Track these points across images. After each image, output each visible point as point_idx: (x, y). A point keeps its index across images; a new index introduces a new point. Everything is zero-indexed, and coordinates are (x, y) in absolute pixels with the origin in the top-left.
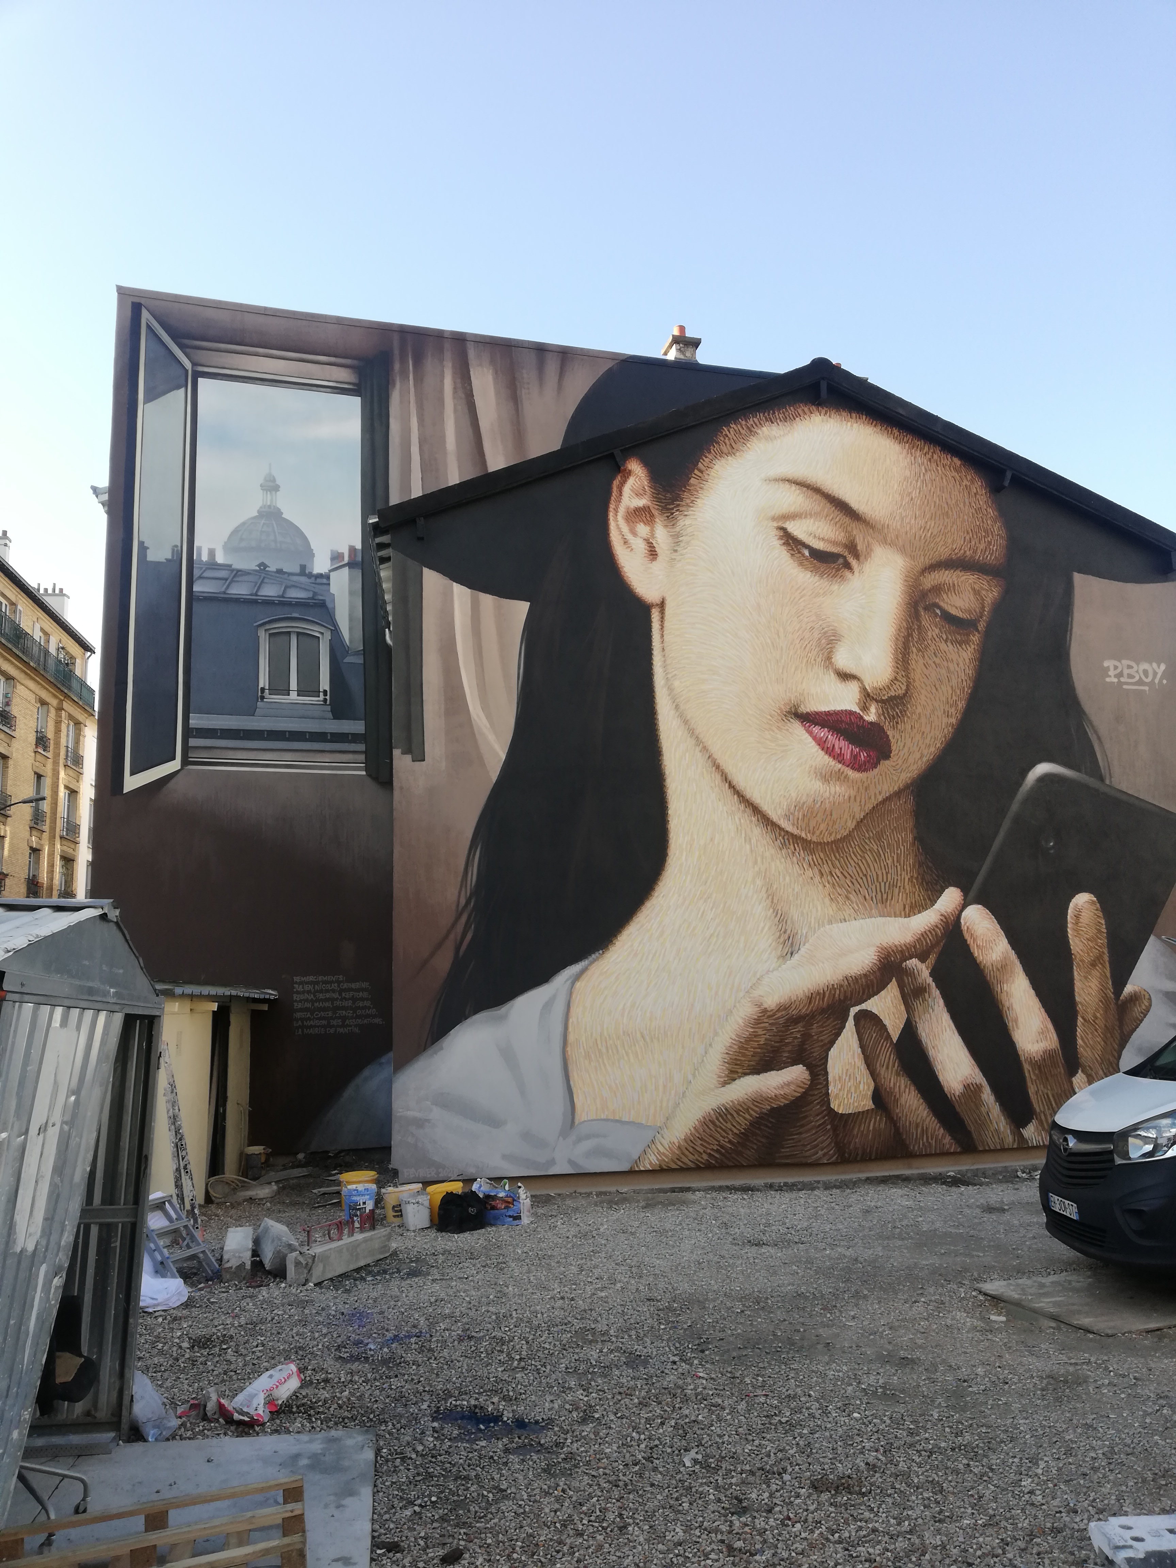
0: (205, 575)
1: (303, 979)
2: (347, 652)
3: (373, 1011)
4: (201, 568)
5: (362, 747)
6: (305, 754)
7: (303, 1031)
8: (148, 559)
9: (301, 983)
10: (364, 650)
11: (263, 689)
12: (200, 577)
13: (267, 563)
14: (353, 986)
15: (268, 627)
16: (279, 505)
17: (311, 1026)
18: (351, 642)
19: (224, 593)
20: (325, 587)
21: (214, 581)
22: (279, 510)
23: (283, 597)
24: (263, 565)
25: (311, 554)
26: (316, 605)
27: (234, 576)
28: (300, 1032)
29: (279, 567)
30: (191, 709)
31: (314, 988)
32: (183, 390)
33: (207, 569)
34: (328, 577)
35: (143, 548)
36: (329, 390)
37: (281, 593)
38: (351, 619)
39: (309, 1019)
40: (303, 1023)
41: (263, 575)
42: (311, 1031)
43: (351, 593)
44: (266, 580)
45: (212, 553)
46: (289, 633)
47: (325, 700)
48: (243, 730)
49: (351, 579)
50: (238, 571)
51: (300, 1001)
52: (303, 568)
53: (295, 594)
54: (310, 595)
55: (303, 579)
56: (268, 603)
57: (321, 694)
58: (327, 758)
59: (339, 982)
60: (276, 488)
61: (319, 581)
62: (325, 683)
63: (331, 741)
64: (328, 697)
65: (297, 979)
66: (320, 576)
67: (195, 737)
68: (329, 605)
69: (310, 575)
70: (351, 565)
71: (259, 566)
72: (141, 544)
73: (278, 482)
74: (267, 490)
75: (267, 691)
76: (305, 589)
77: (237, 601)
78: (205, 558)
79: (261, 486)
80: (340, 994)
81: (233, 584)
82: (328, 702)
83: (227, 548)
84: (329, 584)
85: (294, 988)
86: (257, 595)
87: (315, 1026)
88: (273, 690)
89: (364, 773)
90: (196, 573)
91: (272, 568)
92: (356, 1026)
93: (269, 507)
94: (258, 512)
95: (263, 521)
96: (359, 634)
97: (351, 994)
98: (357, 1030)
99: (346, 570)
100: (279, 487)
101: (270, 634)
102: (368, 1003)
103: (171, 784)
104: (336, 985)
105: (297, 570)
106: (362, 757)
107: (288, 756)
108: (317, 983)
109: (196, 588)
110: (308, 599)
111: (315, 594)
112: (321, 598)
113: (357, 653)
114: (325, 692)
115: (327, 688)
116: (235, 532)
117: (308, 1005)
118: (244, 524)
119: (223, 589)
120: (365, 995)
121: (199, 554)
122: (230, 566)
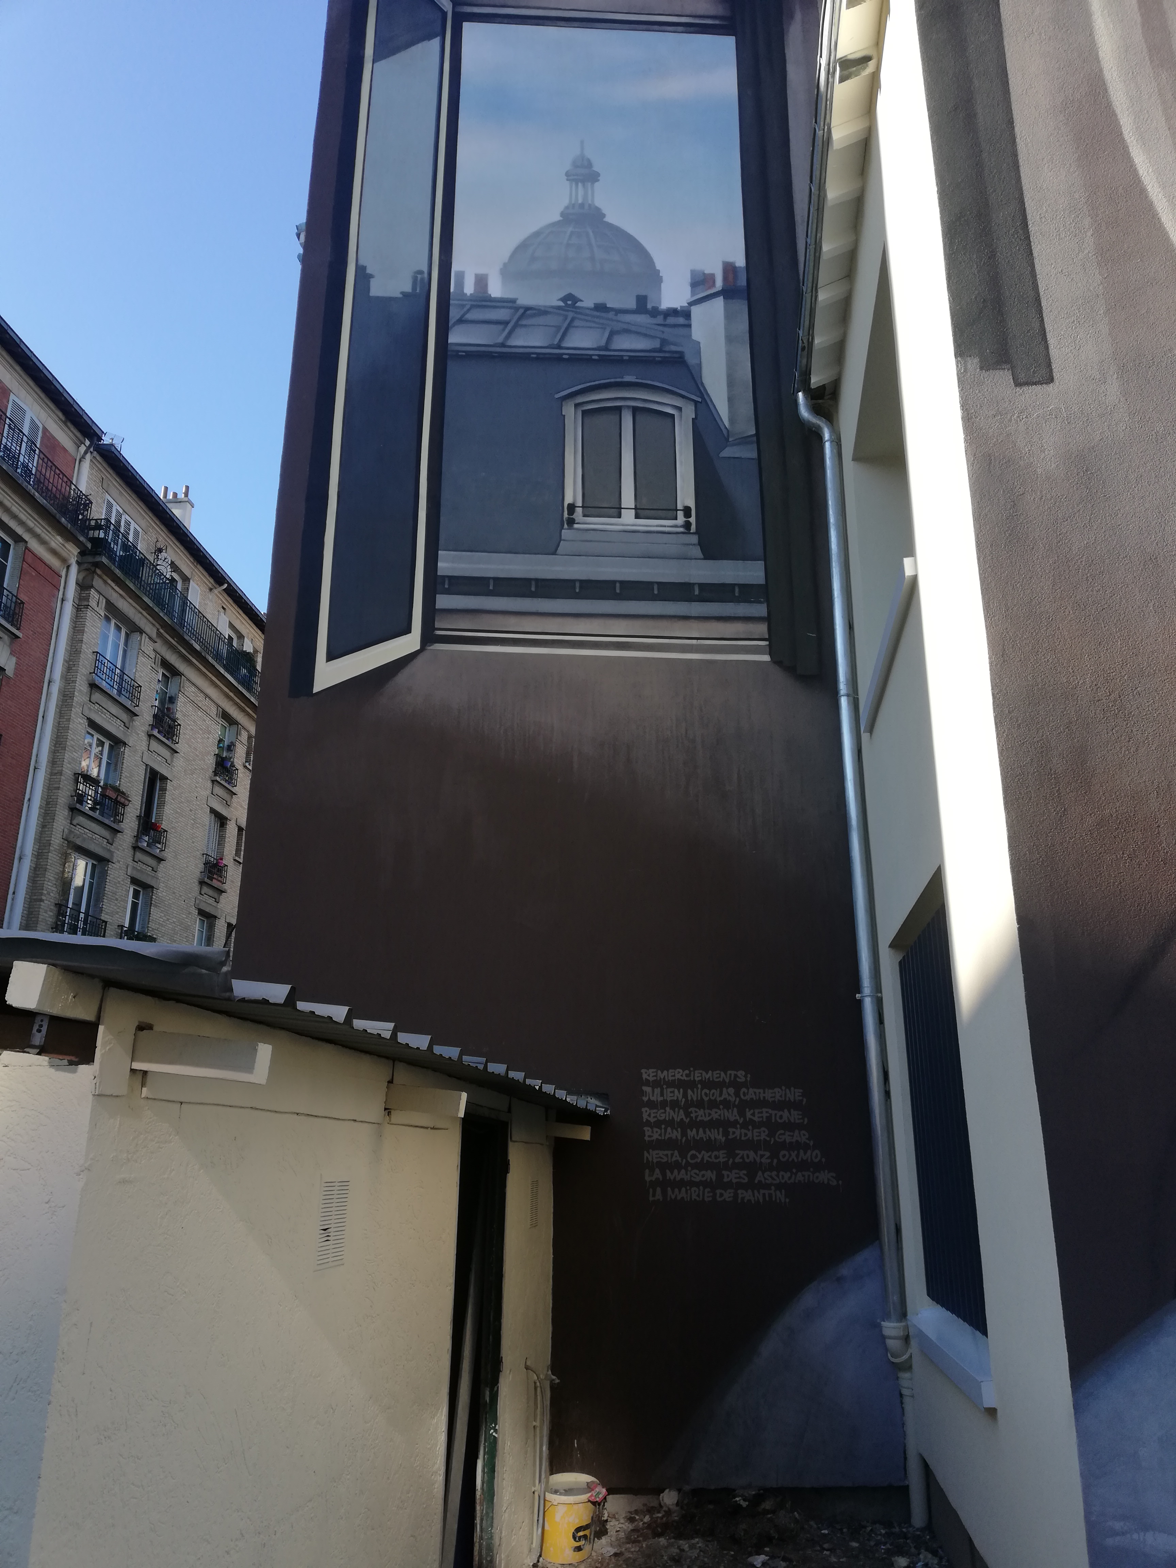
0: (469, 316)
1: (661, 1075)
2: (727, 440)
3: (814, 1155)
4: (463, 306)
5: (761, 610)
6: (650, 623)
7: (664, 1193)
8: (371, 295)
9: (656, 1084)
10: (757, 434)
11: (572, 508)
12: (461, 321)
13: (577, 293)
14: (768, 1095)
15: (580, 399)
16: (598, 203)
17: (681, 1184)
18: (732, 420)
19: (503, 345)
20: (682, 331)
21: (486, 326)
22: (598, 210)
23: (606, 348)
24: (570, 300)
25: (656, 279)
26: (664, 362)
27: (519, 319)
28: (659, 1195)
29: (600, 300)
30: (442, 542)
31: (685, 1095)
32: (436, 42)
33: (472, 307)
34: (686, 314)
35: (363, 276)
36: (680, 29)
37: (603, 343)
38: (731, 383)
39: (677, 1166)
40: (664, 1174)
41: (571, 315)
42: (681, 1194)
43: (730, 339)
44: (577, 323)
45: (481, 281)
46: (619, 409)
47: (687, 525)
48: (537, 580)
49: (729, 317)
50: (527, 309)
51: (658, 1124)
52: (642, 301)
53: (625, 344)
54: (656, 344)
55: (642, 319)
56: (580, 359)
57: (680, 514)
58: (695, 629)
59: (736, 1085)
60: (594, 177)
61: (671, 320)
62: (686, 495)
63: (701, 599)
64: (693, 520)
65: (648, 1074)
66: (674, 312)
67: (448, 592)
68: (690, 360)
69: (655, 312)
70: (728, 293)
71: (564, 299)
72: (361, 271)
73: (596, 168)
74: (577, 181)
75: (579, 511)
76: (646, 335)
77: (525, 357)
78: (469, 288)
79: (567, 174)
80: (742, 1113)
81: (519, 331)
82: (693, 528)
83: (506, 272)
84: (689, 326)
85: (643, 1093)
86: (559, 347)
87: (692, 1184)
88: (590, 509)
89: (766, 658)
90: (454, 314)
91: (588, 302)
92: (779, 1187)
93: (582, 206)
94: (562, 214)
95: (570, 229)
96: (746, 409)
97: (765, 1112)
98: (780, 1196)
99: (719, 302)
100: (598, 175)
101: (584, 413)
102: (801, 1136)
103: (402, 678)
104: (731, 1090)
105: (632, 304)
106: (762, 629)
107: (620, 627)
108: (692, 1085)
109: (455, 338)
110: (653, 350)
111: (664, 342)
112: (673, 348)
113: (743, 441)
114: (687, 511)
115: (691, 503)
116: (523, 247)
117: (676, 1134)
118: (537, 234)
119: (500, 340)
120: (795, 1116)
121: (460, 284)
122: (513, 301)
